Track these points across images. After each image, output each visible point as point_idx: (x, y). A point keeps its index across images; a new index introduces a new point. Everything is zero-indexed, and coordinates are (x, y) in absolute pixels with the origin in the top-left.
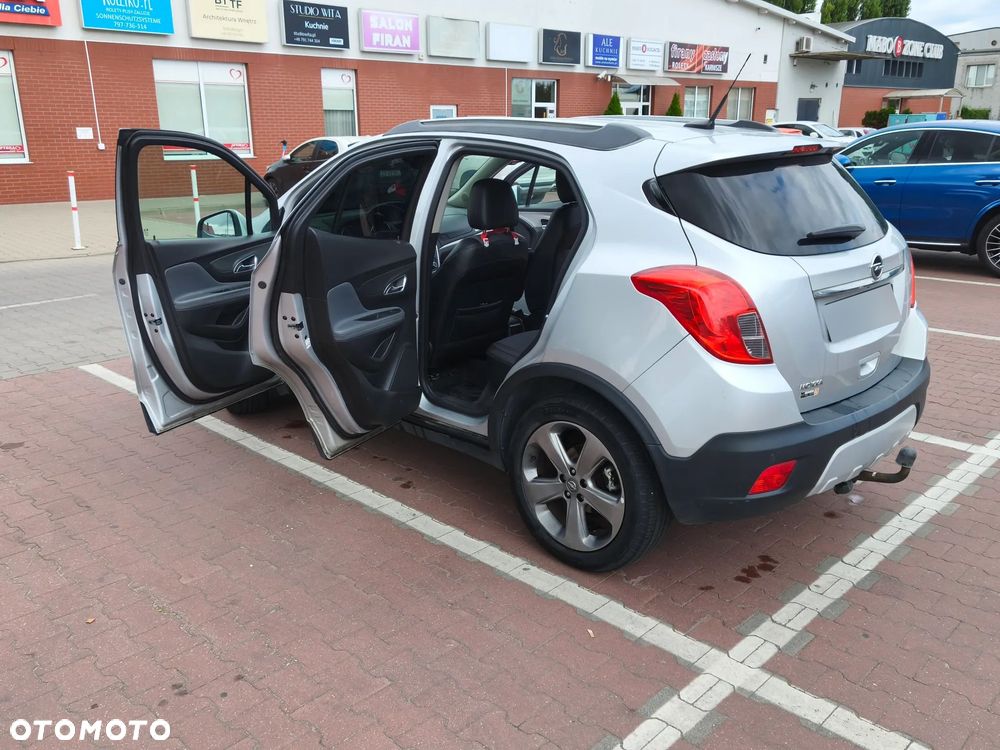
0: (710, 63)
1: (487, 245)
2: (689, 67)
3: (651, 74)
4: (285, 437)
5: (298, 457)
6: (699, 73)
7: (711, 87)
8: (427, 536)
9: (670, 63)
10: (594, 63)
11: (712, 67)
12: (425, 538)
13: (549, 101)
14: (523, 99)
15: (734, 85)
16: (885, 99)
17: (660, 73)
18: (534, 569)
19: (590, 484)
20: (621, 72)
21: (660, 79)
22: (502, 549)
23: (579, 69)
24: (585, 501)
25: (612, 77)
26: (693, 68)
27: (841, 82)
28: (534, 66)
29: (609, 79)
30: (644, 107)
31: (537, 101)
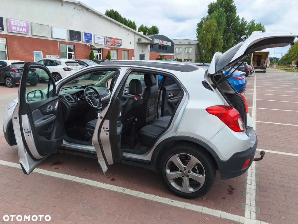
0: (117, 43)
1: (136, 100)
2: (111, 44)
3: (101, 45)
4: (56, 169)
5: (67, 175)
6: (114, 46)
7: (118, 50)
8: (133, 196)
9: (106, 43)
10: (85, 41)
11: (117, 44)
12: (133, 197)
13: (72, 52)
14: (63, 50)
15: (124, 50)
16: (159, 55)
17: (104, 45)
18: (174, 201)
19: (192, 172)
20: (93, 44)
21: (104, 47)
22: (160, 196)
23: (81, 42)
24: (190, 177)
25: (90, 45)
26: (112, 44)
27: (149, 51)
28: (67, 41)
29: (90, 46)
30: (100, 54)
31: (68, 51)
